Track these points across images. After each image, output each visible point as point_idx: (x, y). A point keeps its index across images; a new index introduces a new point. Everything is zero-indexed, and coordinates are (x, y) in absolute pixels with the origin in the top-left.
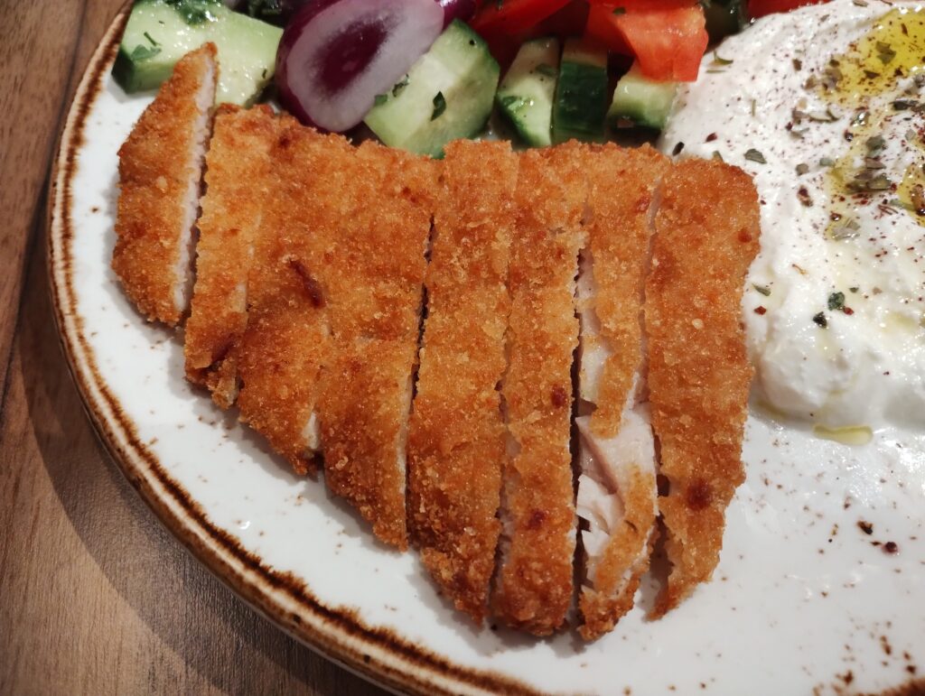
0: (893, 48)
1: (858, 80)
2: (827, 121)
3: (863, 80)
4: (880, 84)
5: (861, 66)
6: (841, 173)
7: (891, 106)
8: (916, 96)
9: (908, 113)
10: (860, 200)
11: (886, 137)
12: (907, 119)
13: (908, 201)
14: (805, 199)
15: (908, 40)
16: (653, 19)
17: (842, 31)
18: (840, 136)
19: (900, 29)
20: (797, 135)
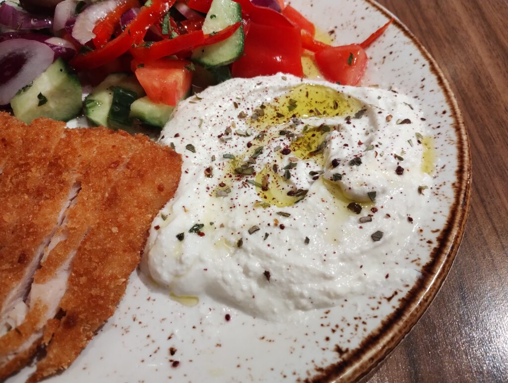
0: (296, 104)
1: (272, 117)
2: (244, 136)
3: (274, 117)
4: (281, 120)
5: (276, 110)
6: (236, 163)
7: (279, 132)
8: (294, 129)
9: (282, 137)
10: (237, 178)
11: (265, 148)
12: (282, 140)
13: (260, 182)
14: (208, 174)
15: (307, 100)
16: (156, 72)
17: (270, 91)
18: (245, 145)
19: (305, 94)
20: (222, 141)
